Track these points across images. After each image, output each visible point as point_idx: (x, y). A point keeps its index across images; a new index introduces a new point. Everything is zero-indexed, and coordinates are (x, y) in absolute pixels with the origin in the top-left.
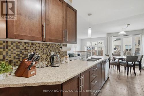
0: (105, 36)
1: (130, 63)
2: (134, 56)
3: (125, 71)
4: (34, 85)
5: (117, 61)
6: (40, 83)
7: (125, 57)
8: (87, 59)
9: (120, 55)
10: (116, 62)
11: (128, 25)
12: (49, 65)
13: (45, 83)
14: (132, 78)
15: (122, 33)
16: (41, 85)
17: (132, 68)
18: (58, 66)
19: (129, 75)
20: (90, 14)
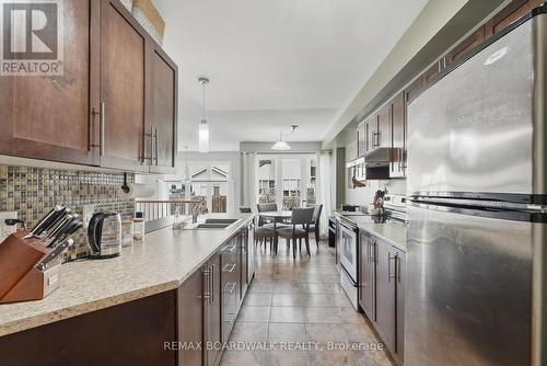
0: (237, 148)
1: (299, 227)
2: (305, 207)
3: (288, 251)
4: (94, 309)
5: (269, 225)
6: (115, 297)
7: (290, 214)
8: (196, 225)
9: (274, 208)
10: (266, 230)
11: (294, 127)
12: (74, 257)
13: (131, 294)
14: (304, 264)
15: (281, 146)
16: (119, 302)
17: (303, 240)
18: (116, 255)
19: (298, 258)
20: (204, 80)
